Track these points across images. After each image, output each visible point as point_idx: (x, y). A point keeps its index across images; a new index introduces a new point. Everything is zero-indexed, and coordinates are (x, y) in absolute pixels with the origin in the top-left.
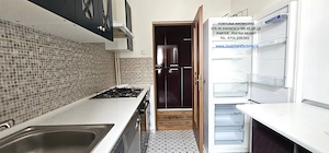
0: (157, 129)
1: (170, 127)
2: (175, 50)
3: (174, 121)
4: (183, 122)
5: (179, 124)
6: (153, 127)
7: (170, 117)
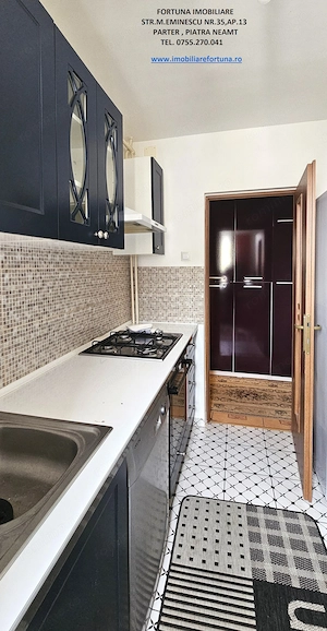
0: (209, 419)
1: (238, 417)
2: (259, 237)
3: (249, 404)
4: (271, 410)
5: (261, 414)
6: (200, 413)
7: (241, 394)
